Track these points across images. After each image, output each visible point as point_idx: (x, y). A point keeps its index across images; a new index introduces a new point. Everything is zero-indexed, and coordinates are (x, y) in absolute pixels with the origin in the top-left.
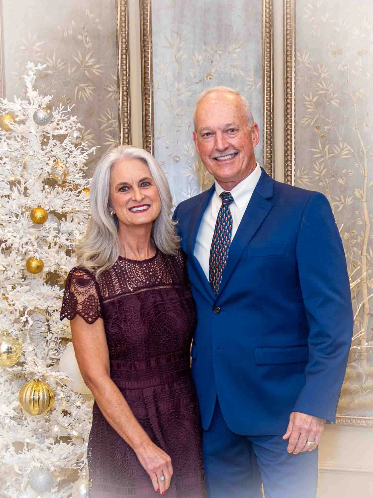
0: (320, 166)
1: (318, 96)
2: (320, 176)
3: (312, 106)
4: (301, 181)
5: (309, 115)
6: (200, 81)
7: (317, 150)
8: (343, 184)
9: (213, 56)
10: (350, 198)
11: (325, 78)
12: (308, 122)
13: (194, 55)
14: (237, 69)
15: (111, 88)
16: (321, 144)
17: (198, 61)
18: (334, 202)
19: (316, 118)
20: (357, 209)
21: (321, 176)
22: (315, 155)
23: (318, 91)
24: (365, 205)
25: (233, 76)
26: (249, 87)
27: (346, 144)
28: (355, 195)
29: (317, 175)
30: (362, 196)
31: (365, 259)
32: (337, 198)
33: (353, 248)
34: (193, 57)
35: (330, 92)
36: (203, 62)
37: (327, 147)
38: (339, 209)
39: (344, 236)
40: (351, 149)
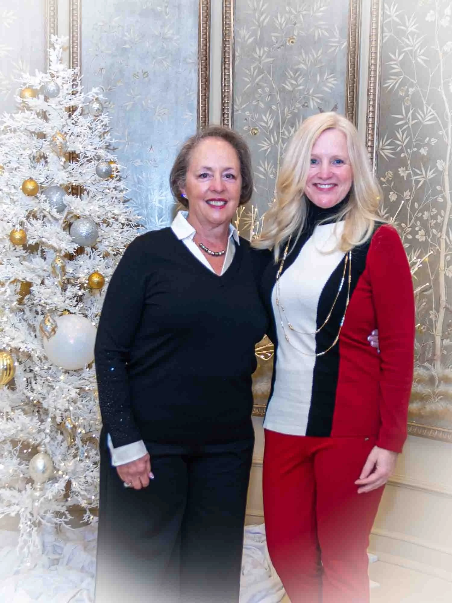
0: (403, 135)
1: (403, 54)
2: (402, 146)
3: (398, 65)
4: (383, 152)
5: (395, 76)
6: (282, 45)
7: (400, 117)
8: (425, 154)
9: (296, 17)
10: (432, 171)
11: (411, 32)
12: (393, 84)
13: (277, 17)
14: (321, 29)
15: (190, 59)
16: (405, 109)
17: (281, 24)
18: (415, 176)
19: (400, 80)
20: (439, 184)
21: (404, 145)
22: (398, 122)
23: (404, 48)
24: (447, 178)
25: (316, 38)
26: (333, 49)
27: (430, 108)
28: (437, 167)
29: (399, 145)
30: (444, 169)
31: (444, 241)
32: (419, 172)
33: (432, 229)
34: (275, 19)
35: (416, 48)
36: (286, 24)
37: (411, 112)
38: (420, 185)
39: (424, 216)
40: (435, 113)
